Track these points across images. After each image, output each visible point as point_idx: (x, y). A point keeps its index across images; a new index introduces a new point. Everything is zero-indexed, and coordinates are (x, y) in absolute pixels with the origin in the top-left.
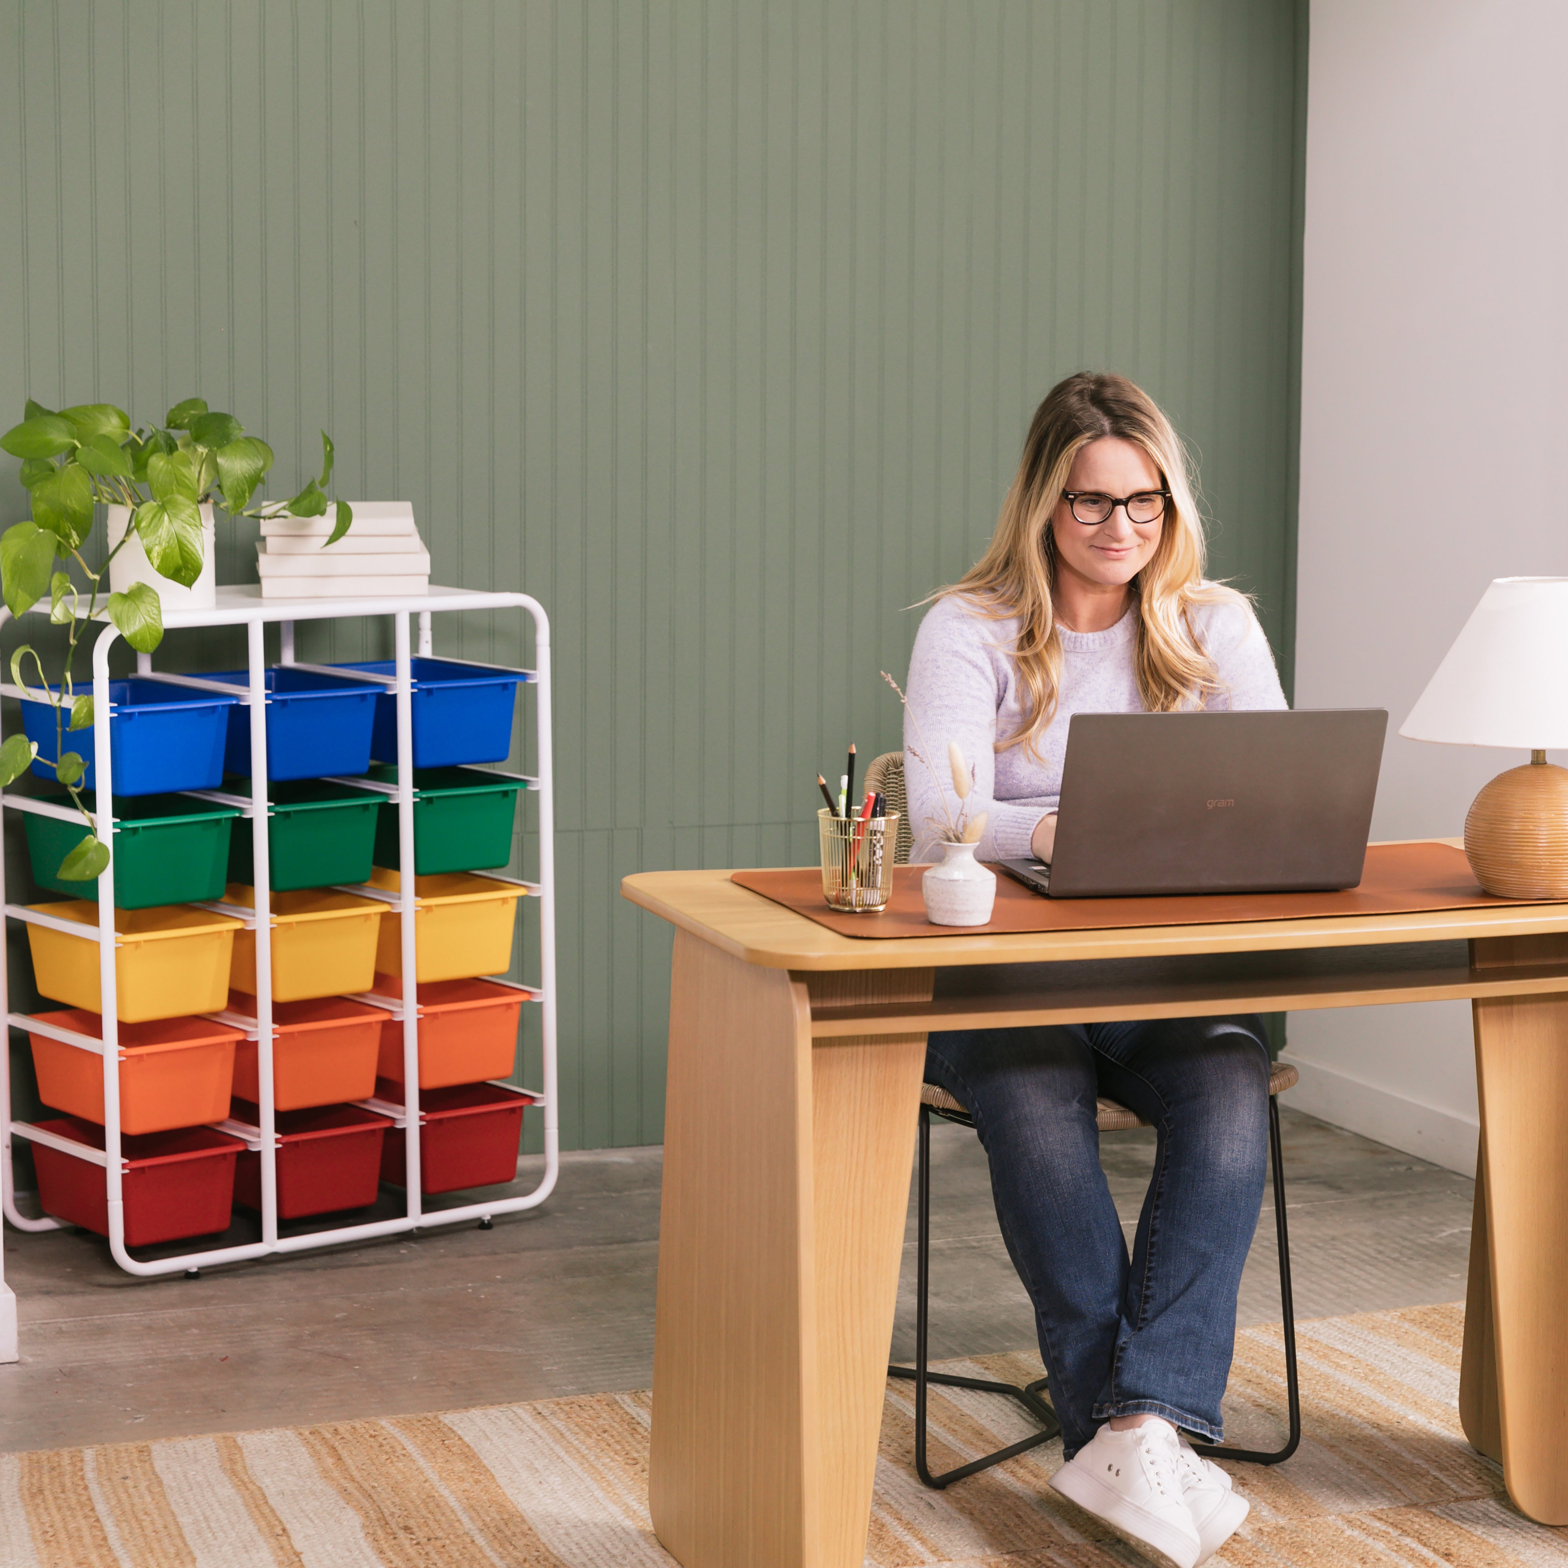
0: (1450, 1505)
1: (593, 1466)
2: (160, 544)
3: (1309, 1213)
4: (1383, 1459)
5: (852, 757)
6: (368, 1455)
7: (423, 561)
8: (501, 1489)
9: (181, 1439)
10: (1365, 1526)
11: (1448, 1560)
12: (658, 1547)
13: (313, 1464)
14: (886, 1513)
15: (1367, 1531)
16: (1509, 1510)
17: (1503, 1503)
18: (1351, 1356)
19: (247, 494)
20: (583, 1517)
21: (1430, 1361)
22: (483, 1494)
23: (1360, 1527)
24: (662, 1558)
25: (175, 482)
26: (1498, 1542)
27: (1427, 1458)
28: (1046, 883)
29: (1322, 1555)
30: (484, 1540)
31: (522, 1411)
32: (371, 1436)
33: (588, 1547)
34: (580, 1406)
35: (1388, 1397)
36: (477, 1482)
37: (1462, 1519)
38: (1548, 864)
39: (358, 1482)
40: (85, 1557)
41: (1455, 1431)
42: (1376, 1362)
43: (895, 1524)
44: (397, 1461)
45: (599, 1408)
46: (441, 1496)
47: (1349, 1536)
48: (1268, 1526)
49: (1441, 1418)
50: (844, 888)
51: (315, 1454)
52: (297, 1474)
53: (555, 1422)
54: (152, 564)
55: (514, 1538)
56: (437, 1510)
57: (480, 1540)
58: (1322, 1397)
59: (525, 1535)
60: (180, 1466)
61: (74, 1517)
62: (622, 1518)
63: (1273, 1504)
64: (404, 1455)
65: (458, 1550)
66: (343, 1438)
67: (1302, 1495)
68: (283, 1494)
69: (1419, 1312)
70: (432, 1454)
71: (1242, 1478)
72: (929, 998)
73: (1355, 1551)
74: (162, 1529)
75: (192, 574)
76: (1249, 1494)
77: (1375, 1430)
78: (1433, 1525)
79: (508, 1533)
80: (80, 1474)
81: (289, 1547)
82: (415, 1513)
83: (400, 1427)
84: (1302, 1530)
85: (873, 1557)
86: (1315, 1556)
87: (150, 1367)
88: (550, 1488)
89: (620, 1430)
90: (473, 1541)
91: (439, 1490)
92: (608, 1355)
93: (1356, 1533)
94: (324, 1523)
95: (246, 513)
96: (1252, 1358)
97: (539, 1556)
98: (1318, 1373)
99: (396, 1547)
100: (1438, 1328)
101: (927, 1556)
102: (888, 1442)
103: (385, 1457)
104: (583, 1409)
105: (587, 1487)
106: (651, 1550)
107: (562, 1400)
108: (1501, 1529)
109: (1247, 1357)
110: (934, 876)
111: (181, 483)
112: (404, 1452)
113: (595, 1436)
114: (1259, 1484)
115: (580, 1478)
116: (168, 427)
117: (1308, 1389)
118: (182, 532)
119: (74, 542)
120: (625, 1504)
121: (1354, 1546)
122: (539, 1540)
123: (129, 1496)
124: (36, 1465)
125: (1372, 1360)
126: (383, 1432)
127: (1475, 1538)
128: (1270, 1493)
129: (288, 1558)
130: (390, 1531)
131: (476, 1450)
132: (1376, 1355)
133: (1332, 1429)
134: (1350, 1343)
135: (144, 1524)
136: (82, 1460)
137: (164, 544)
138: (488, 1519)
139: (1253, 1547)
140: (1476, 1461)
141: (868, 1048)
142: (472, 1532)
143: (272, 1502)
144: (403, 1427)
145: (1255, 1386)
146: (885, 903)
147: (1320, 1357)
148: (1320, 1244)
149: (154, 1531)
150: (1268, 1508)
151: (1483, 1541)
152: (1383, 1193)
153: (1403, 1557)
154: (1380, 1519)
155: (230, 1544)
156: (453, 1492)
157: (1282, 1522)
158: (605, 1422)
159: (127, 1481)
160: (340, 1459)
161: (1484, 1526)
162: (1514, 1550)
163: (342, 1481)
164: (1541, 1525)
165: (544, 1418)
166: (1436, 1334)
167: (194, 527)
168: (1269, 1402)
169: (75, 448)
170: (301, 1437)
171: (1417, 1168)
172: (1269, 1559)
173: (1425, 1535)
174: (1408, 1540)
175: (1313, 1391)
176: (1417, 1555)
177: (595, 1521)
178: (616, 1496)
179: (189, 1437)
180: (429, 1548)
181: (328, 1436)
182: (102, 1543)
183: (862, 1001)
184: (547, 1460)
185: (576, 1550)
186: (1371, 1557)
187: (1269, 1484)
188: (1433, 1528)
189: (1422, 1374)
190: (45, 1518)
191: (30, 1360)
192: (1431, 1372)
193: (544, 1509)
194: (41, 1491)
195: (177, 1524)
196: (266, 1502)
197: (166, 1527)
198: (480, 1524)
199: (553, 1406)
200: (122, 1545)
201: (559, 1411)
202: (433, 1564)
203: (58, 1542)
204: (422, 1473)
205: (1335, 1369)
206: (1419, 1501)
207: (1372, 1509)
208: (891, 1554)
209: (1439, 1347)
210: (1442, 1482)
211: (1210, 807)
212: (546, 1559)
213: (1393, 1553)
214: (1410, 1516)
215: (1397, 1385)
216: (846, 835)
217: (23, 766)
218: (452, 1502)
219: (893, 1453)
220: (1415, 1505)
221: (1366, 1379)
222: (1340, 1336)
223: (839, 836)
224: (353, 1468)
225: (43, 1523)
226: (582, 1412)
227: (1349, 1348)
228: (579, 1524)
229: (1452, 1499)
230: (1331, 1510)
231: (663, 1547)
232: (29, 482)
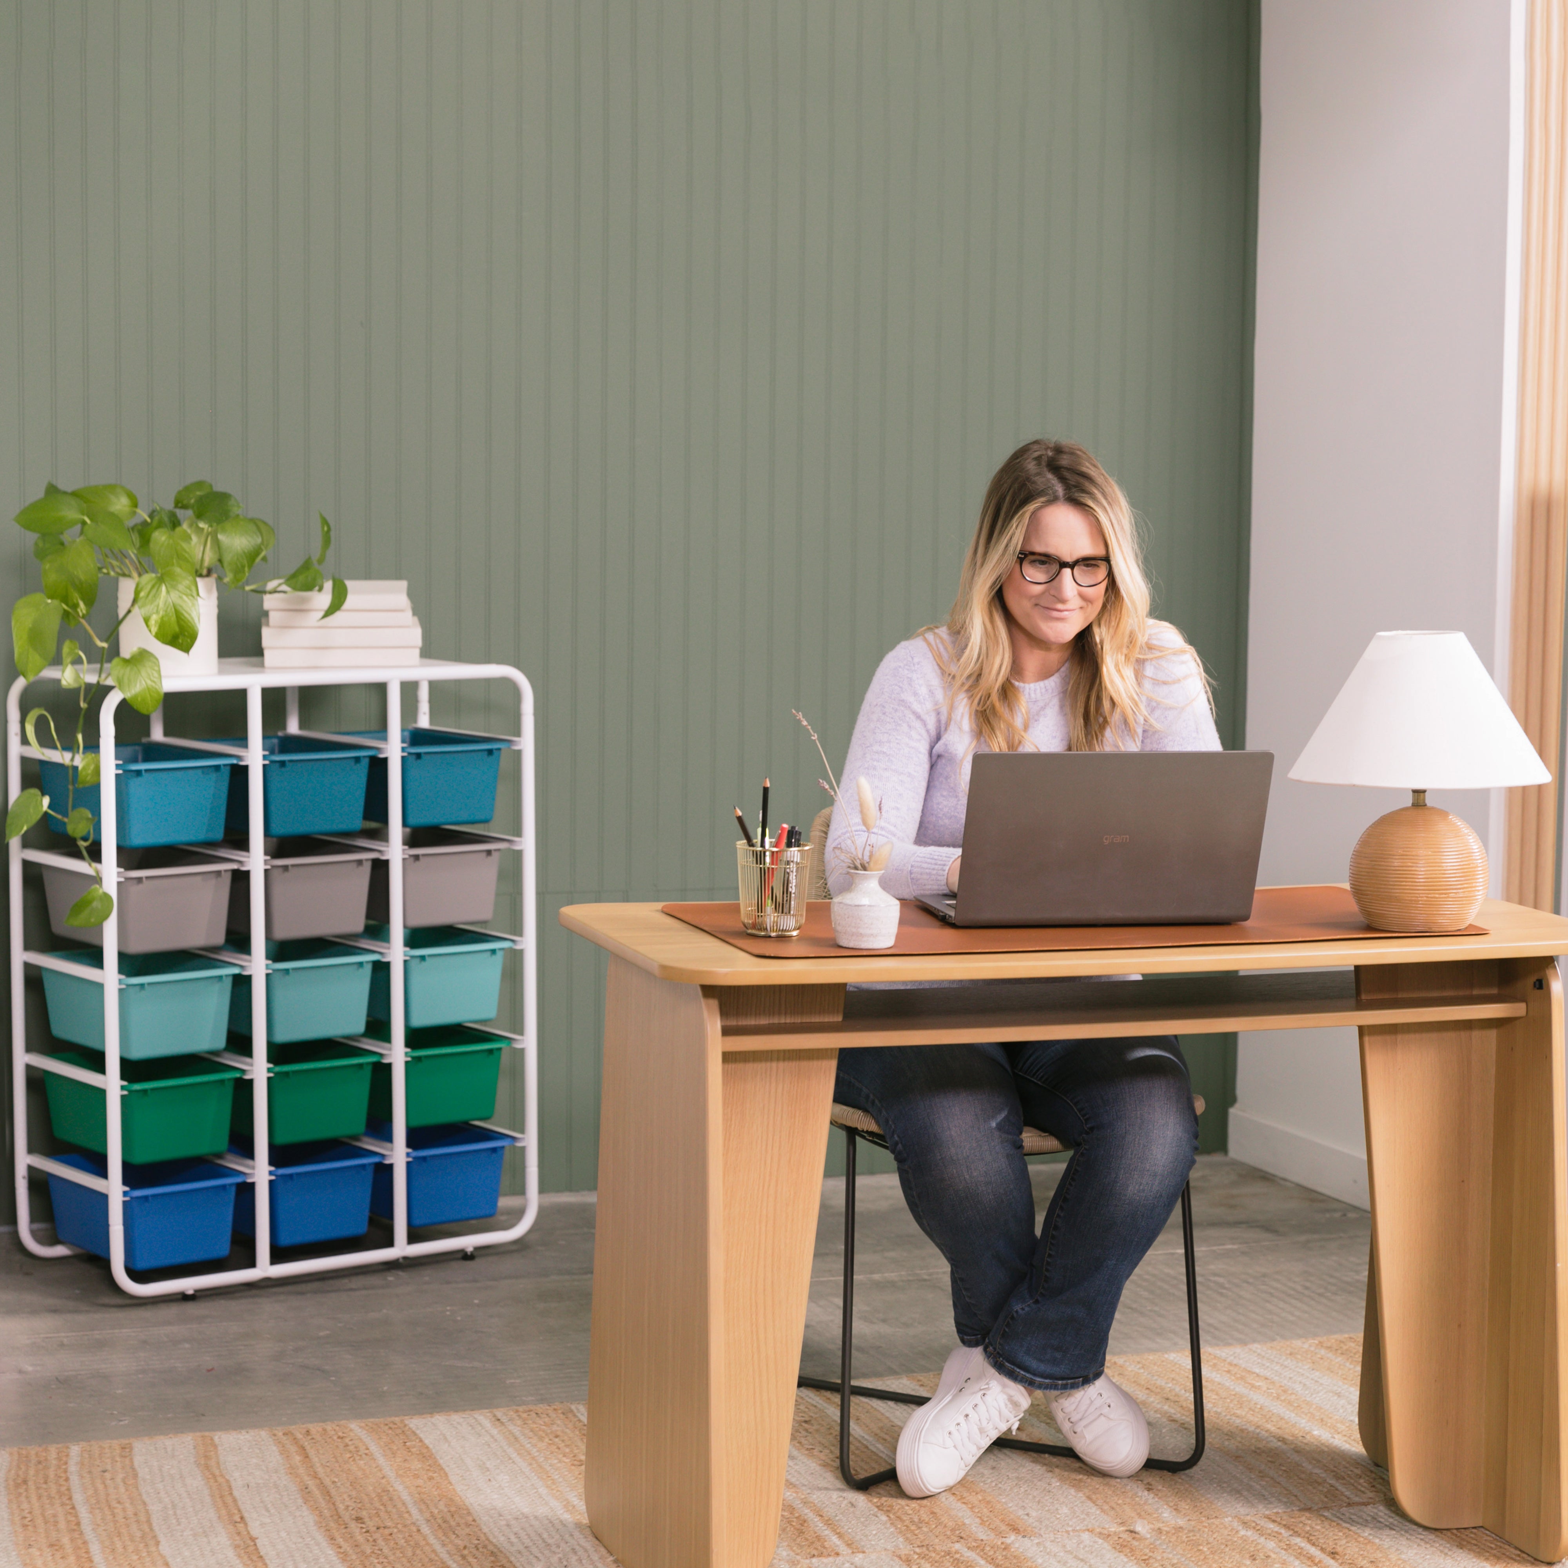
0: (1341, 1510)
1: (540, 1466)
2: (157, 612)
3: (1244, 1253)
4: (1284, 1468)
5: (766, 790)
6: (333, 1454)
7: (415, 635)
8: (452, 1485)
9: (162, 1437)
10: (1258, 1528)
11: (1333, 1558)
12: (591, 1538)
13: (281, 1461)
14: (809, 1511)
15: (1261, 1532)
16: (1398, 1514)
17: (1393, 1509)
18: (1266, 1379)
19: (246, 569)
20: (526, 1510)
21: (1340, 1383)
22: (434, 1490)
23: (1254, 1528)
24: (594, 1547)
25: (175, 556)
26: (1382, 1542)
27: (1326, 1468)
28: (952, 913)
29: (1215, 1552)
30: (429, 1530)
31: (483, 1418)
32: (339, 1437)
33: (526, 1537)
34: (537, 1414)
35: (1296, 1414)
36: (431, 1479)
37: (1352, 1522)
38: (1425, 898)
39: (320, 1479)
40: (58, 1540)
41: (1356, 1445)
42: (1289, 1384)
43: (816, 1520)
44: (359, 1460)
45: (554, 1416)
46: (394, 1491)
47: (1243, 1536)
48: (1168, 1526)
49: (1344, 1433)
50: (759, 914)
51: (284, 1452)
52: (265, 1469)
53: (511, 1427)
54: (150, 631)
55: (458, 1528)
56: (389, 1502)
57: (426, 1529)
58: (1234, 1414)
59: (468, 1525)
60: (158, 1461)
61: (52, 1505)
62: (561, 1512)
63: (1175, 1507)
64: (366, 1454)
65: (404, 1538)
66: (313, 1439)
67: (1203, 1499)
68: (248, 1486)
69: (1336, 1340)
70: (393, 1454)
71: (1148, 1484)
72: (839, 1018)
73: (1247, 1549)
74: (132, 1516)
75: (189, 640)
76: (1153, 1498)
77: (1280, 1444)
78: (1324, 1527)
79: (453, 1523)
80: (64, 1467)
81: (246, 1533)
82: (369, 1505)
83: (367, 1430)
84: (1199, 1530)
85: (791, 1549)
86: (1208, 1553)
87: (140, 1376)
88: (498, 1485)
89: (571, 1435)
90: (419, 1531)
91: (395, 1485)
92: (568, 1371)
93: (1249, 1533)
94: (279, 1512)
95: (248, 588)
96: (1173, 1379)
97: (479, 1544)
98: (1233, 1393)
99: (346, 1534)
100: (1352, 1355)
101: (843, 1548)
102: (820, 1449)
103: (348, 1455)
104: (539, 1417)
105: (533, 1485)
106: (585, 1540)
107: (521, 1409)
108: (1388, 1532)
109: (1168, 1379)
110: (841, 902)
111: (181, 557)
112: (367, 1451)
113: (547, 1440)
114: (1164, 1489)
115: (527, 1477)
116: (176, 506)
117: (1222, 1407)
118: (178, 601)
119: (81, 611)
120: (567, 1500)
121: (1247, 1544)
122: (481, 1530)
123: (106, 1487)
124: (24, 1459)
125: (1286, 1382)
126: (352, 1434)
127: (1362, 1539)
128: (1173, 1497)
129: (244, 1542)
130: (342, 1523)
131: (434, 1451)
132: (1290, 1378)
133: (1240, 1442)
134: (1268, 1367)
135: (116, 1511)
136: (67, 1456)
137: (161, 613)
138: (436, 1511)
139: (1151, 1544)
140: (1372, 1472)
141: (781, 1064)
142: (419, 1523)
143: (236, 1493)
144: (371, 1430)
145: (1172, 1403)
146: (798, 929)
147: (1237, 1379)
148: (1251, 1280)
149: (124, 1518)
150: (1169, 1510)
151: (1369, 1542)
152: (1316, 1236)
153: (1291, 1555)
154: (1274, 1521)
155: (192, 1529)
156: (407, 1487)
157: (1181, 1522)
158: (558, 1429)
159: (106, 1474)
160: (307, 1457)
161: (1372, 1529)
162: (1397, 1550)
163: (306, 1478)
164: (1426, 1528)
165: (502, 1424)
166: (1350, 1360)
167: (190, 597)
168: (1184, 1417)
169: (84, 523)
170: (274, 1438)
171: (1352, 1215)
172: (1165, 1555)
173: (1314, 1536)
174: (1298, 1540)
175: (1227, 1409)
176: (1305, 1553)
177: (535, 1514)
178: (559, 1493)
179: (170, 1435)
180: (377, 1536)
181: (299, 1436)
182: (75, 1527)
183: (775, 1020)
184: (499, 1461)
185: (513, 1539)
186: (1261, 1555)
187: (1174, 1489)
188: (1323, 1530)
189: (1331, 1394)
190: (25, 1506)
191: (30, 1369)
192: (1340, 1393)
193: (490, 1503)
194: (25, 1482)
195: (147, 1511)
196: (231, 1494)
197: (136, 1514)
198: (427, 1515)
199: (512, 1413)
200: (93, 1529)
201: (517, 1418)
202: (379, 1550)
203: (35, 1527)
204: (381, 1470)
205: (1250, 1390)
206: (1313, 1505)
207: (1267, 1512)
208: (809, 1546)
209: (1351, 1372)
210: (1337, 1489)
211: (1106, 842)
212: (485, 1547)
213: (1283, 1551)
214: (1303, 1518)
215: (1307, 1404)
216: (761, 864)
217: (35, 817)
218: (405, 1496)
219: (824, 1458)
220: (1309, 1509)
221: (1278, 1399)
222: (1259, 1361)
223: (755, 865)
224: (318, 1465)
225: (23, 1510)
226: (538, 1419)
227: (1266, 1372)
228: (521, 1516)
229: (1345, 1504)
230: (1229, 1513)
231: (597, 1538)
232: (41, 554)
